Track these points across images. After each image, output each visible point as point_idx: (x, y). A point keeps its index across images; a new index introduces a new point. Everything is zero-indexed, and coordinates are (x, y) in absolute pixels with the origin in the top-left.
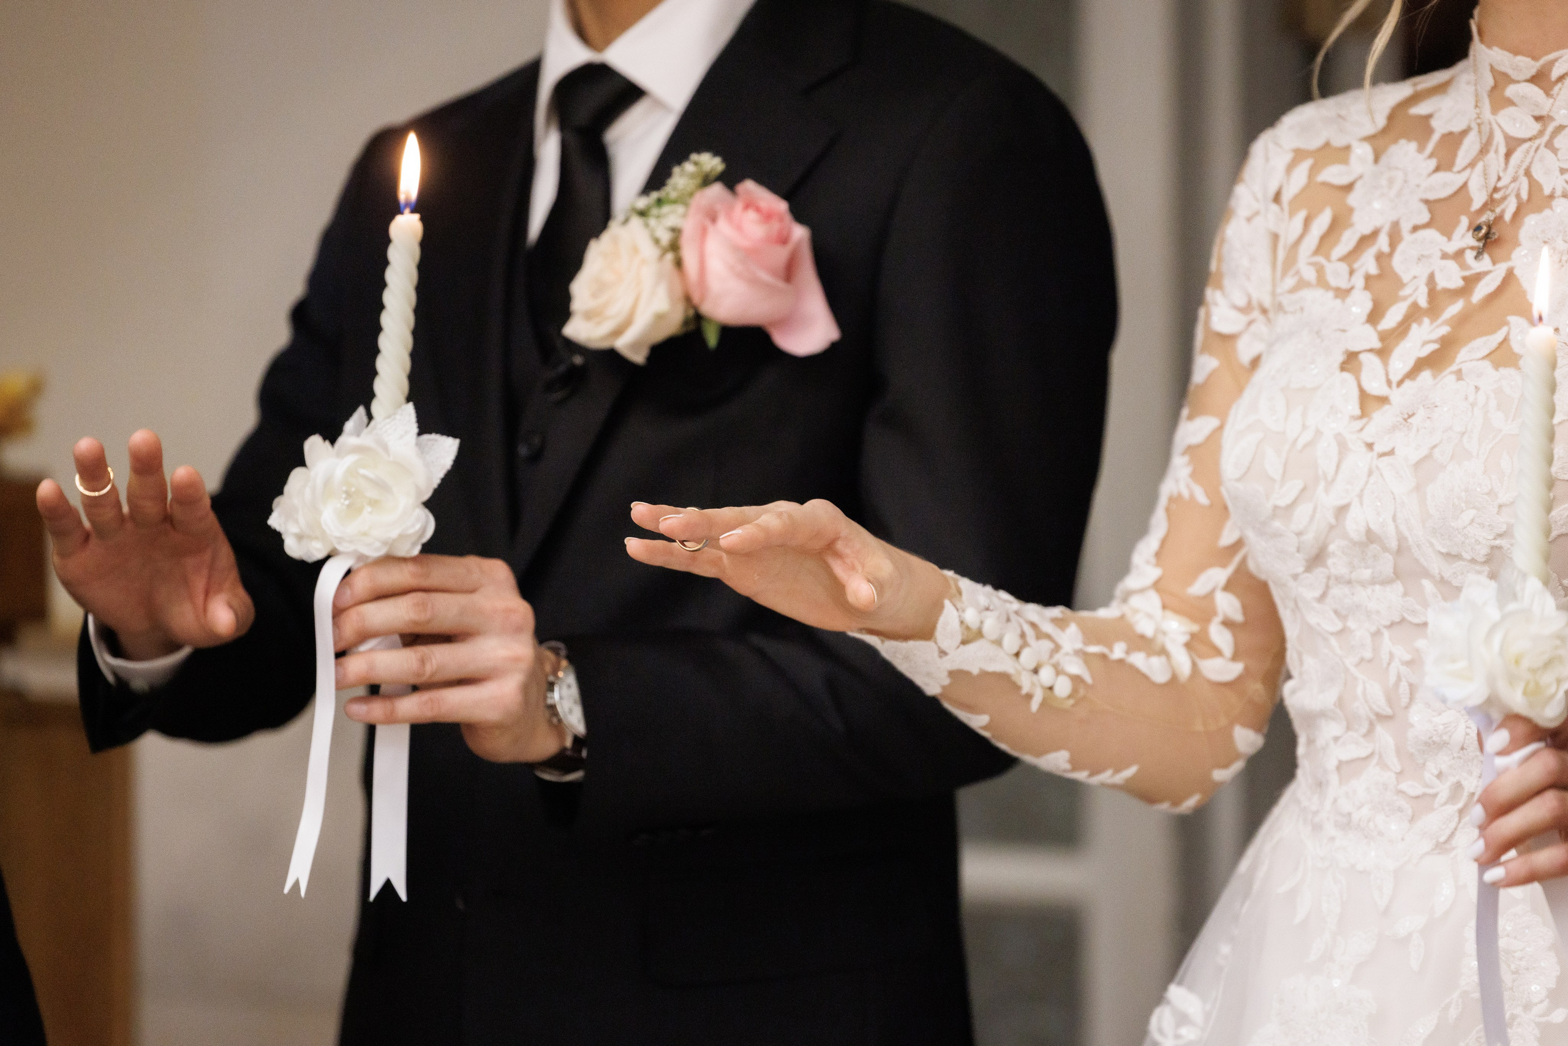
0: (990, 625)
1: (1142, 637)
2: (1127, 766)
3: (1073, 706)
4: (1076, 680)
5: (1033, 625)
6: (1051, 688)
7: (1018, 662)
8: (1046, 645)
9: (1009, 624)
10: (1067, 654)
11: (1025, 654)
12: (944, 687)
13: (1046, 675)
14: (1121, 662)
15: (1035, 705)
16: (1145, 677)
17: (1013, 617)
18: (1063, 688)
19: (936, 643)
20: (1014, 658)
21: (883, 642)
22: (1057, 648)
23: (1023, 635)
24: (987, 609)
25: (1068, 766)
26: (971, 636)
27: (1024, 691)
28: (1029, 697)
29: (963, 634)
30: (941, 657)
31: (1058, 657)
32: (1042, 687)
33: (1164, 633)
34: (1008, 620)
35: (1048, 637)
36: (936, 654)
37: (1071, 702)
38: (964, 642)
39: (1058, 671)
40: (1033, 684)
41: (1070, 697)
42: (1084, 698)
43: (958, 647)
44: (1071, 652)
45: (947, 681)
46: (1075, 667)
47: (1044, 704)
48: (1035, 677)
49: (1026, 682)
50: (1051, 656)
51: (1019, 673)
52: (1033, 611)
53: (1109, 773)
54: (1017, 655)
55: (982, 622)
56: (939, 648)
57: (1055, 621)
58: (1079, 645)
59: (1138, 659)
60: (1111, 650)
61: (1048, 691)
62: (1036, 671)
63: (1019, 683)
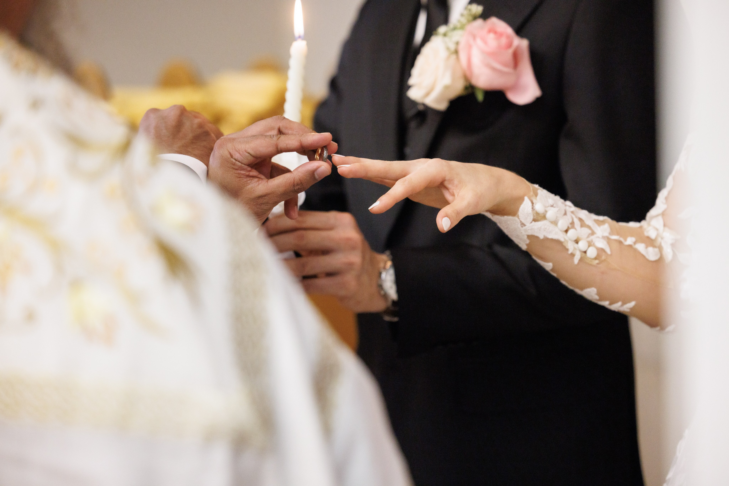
0: (551, 214)
1: (648, 238)
2: (629, 302)
3: (598, 264)
4: (601, 251)
5: (580, 220)
6: (585, 252)
7: (566, 235)
8: (585, 231)
9: (565, 216)
10: (598, 237)
11: (571, 232)
12: (527, 245)
13: (582, 245)
14: (630, 246)
15: (576, 260)
16: (644, 256)
17: (569, 214)
18: (592, 253)
19: (518, 218)
20: (565, 233)
21: (493, 216)
22: (593, 233)
23: (572, 223)
24: (552, 206)
25: (597, 297)
26: (538, 217)
27: (570, 252)
28: (573, 255)
29: (534, 216)
30: (522, 227)
31: (592, 237)
32: (580, 251)
33: (662, 238)
34: (565, 214)
35: (589, 227)
36: (519, 225)
37: (597, 261)
38: (535, 220)
39: (590, 244)
40: (575, 249)
41: (596, 258)
42: (605, 260)
43: (531, 222)
44: (601, 237)
45: (528, 242)
46: (601, 244)
47: (581, 260)
48: (576, 245)
49: (571, 246)
50: (588, 237)
51: (567, 242)
52: (584, 214)
53: (620, 304)
54: (566, 231)
55: (546, 211)
56: (521, 222)
57: (596, 221)
58: (606, 234)
59: (641, 247)
60: (626, 240)
61: (584, 254)
62: (577, 242)
63: (567, 247)
